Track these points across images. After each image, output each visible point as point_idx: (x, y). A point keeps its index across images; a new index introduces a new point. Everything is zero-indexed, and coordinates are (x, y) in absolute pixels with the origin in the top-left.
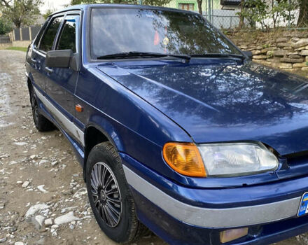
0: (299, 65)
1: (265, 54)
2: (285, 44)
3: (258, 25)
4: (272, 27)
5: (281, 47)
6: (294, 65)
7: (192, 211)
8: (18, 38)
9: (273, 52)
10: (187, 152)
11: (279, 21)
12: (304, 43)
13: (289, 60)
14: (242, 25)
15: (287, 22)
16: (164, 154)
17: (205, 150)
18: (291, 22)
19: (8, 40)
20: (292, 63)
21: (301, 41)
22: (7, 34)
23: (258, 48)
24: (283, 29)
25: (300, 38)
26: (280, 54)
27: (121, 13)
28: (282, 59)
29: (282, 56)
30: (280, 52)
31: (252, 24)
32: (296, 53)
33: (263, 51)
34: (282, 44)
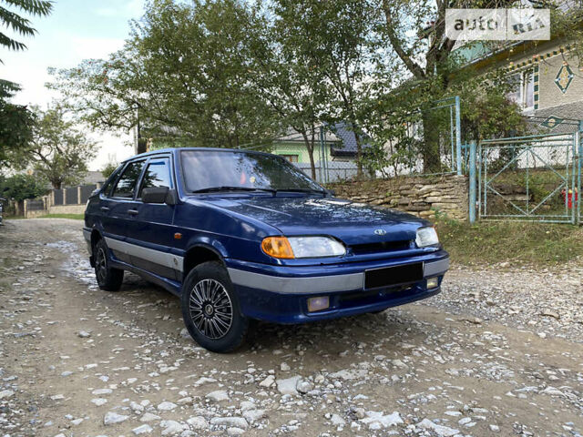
0: (425, 213)
1: (388, 203)
2: (409, 192)
3: (379, 174)
4: (393, 175)
5: (405, 195)
6: (421, 213)
7: (288, 281)
8: (58, 202)
9: (397, 200)
10: (280, 245)
11: (401, 170)
12: (428, 189)
13: (414, 208)
14: (361, 174)
15: (408, 169)
16: (262, 246)
17: (293, 242)
18: (413, 169)
19: (41, 206)
20: (420, 211)
21: (426, 187)
22: (38, 198)
23: (381, 197)
24: (405, 177)
25: (424, 185)
26: (404, 202)
27: (206, 155)
28: (407, 208)
29: (407, 205)
30: (405, 200)
31: (372, 173)
32: (422, 200)
33: (386, 200)
34: (405, 192)
